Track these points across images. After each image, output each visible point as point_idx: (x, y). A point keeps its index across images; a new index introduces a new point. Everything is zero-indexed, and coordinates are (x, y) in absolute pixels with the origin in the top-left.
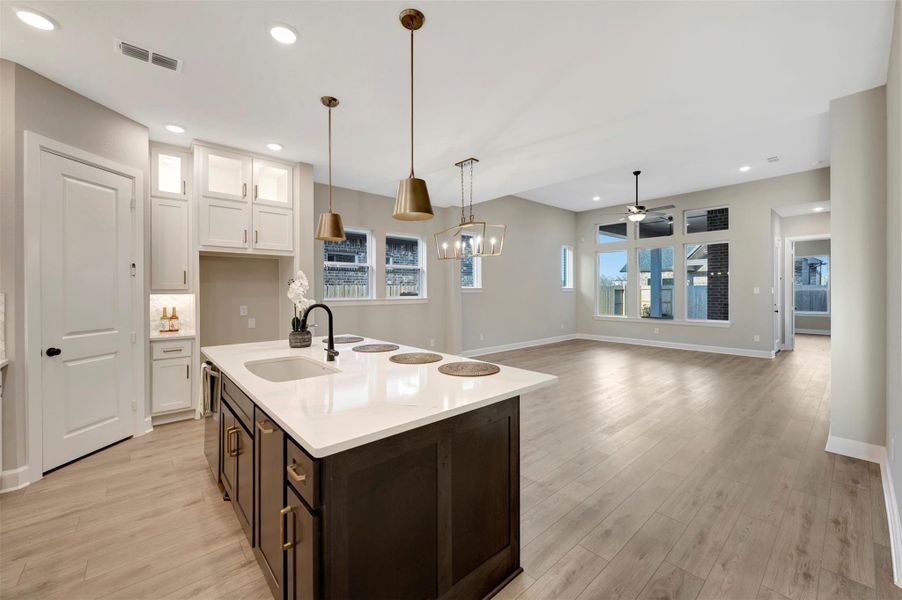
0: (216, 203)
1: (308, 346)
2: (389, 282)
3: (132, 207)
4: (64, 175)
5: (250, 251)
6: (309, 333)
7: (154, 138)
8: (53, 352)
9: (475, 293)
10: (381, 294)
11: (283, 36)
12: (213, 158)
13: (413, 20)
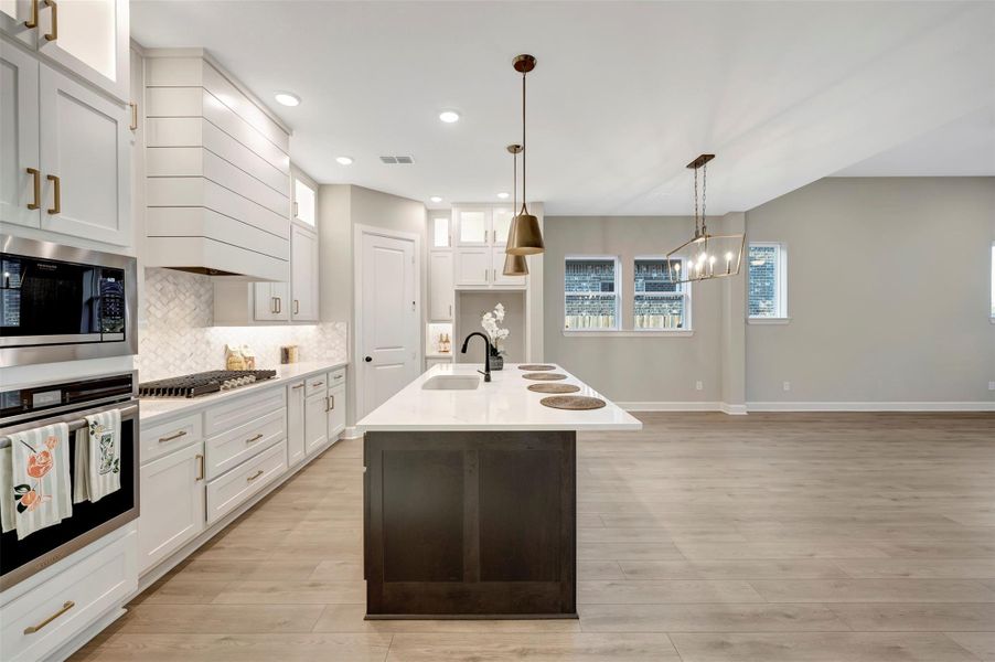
0: (466, 250)
1: (501, 369)
2: (675, 311)
3: (413, 262)
4: (376, 247)
5: (490, 288)
6: (500, 358)
7: (430, 208)
8: (369, 359)
9: (777, 324)
10: (628, 324)
11: (449, 118)
12: (465, 215)
13: (525, 64)
